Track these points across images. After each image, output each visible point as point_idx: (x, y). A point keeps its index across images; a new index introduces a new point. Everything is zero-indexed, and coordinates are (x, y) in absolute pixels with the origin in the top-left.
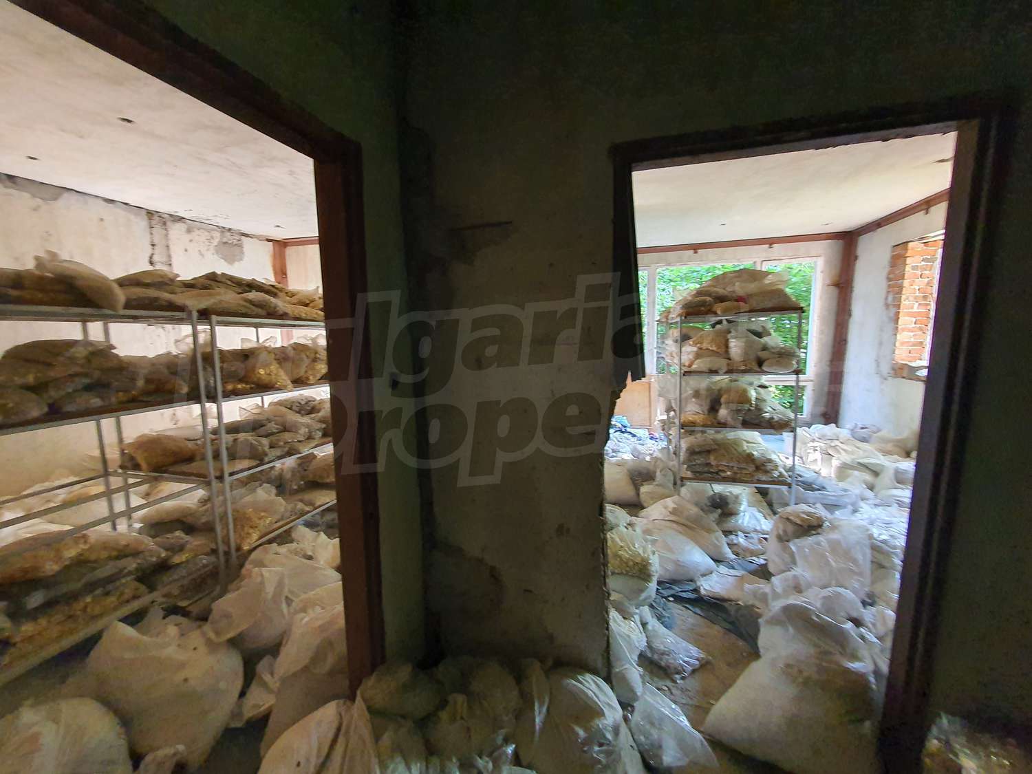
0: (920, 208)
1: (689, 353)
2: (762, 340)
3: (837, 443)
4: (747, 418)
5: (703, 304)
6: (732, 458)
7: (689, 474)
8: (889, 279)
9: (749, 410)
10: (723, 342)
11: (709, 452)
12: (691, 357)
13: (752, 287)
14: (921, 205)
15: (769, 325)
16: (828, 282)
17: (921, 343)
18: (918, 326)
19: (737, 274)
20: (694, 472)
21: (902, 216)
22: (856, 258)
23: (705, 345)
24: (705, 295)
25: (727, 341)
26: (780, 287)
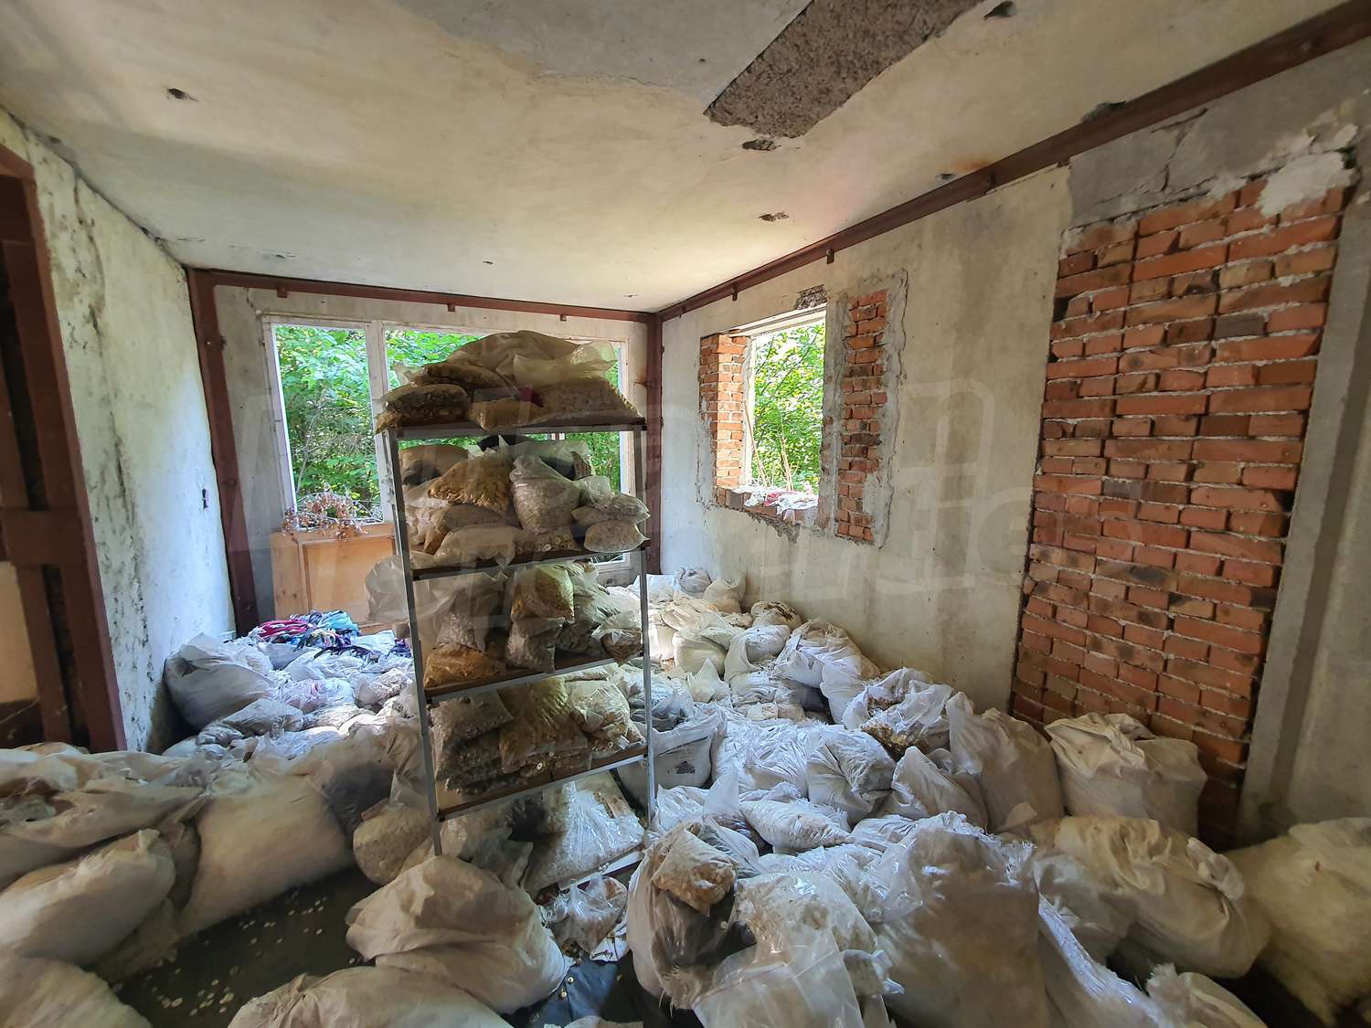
0: (727, 292)
1: (432, 512)
2: (577, 484)
3: (672, 606)
4: (564, 646)
5: (449, 401)
6: (544, 736)
7: (457, 796)
8: (701, 381)
9: (566, 625)
10: (501, 485)
11: (496, 733)
12: (435, 520)
13: (545, 370)
14: (727, 288)
15: (587, 453)
16: (635, 378)
17: (738, 462)
18: (734, 441)
19: (516, 341)
20: (469, 787)
21: (708, 300)
22: (662, 349)
23: (465, 496)
24: (451, 380)
25: (509, 485)
26: (599, 374)
